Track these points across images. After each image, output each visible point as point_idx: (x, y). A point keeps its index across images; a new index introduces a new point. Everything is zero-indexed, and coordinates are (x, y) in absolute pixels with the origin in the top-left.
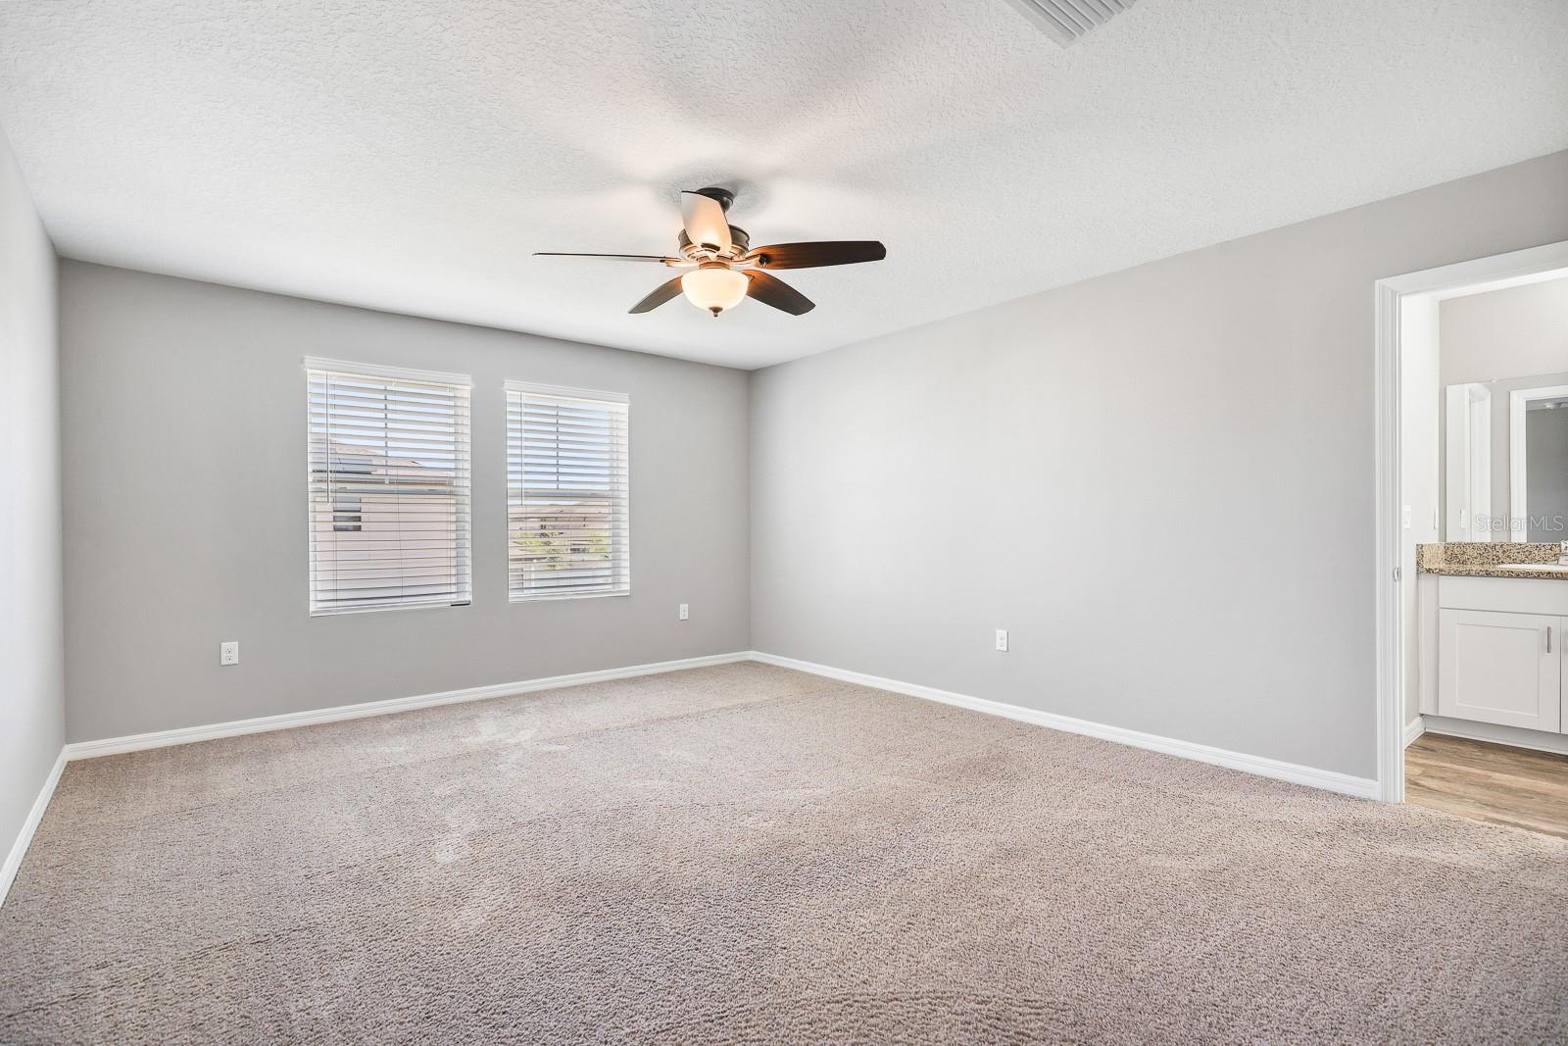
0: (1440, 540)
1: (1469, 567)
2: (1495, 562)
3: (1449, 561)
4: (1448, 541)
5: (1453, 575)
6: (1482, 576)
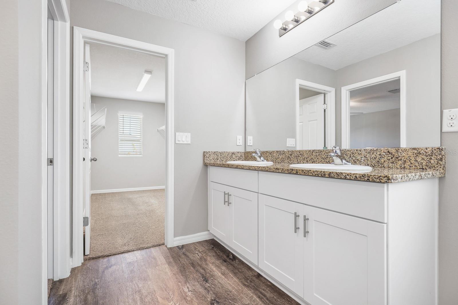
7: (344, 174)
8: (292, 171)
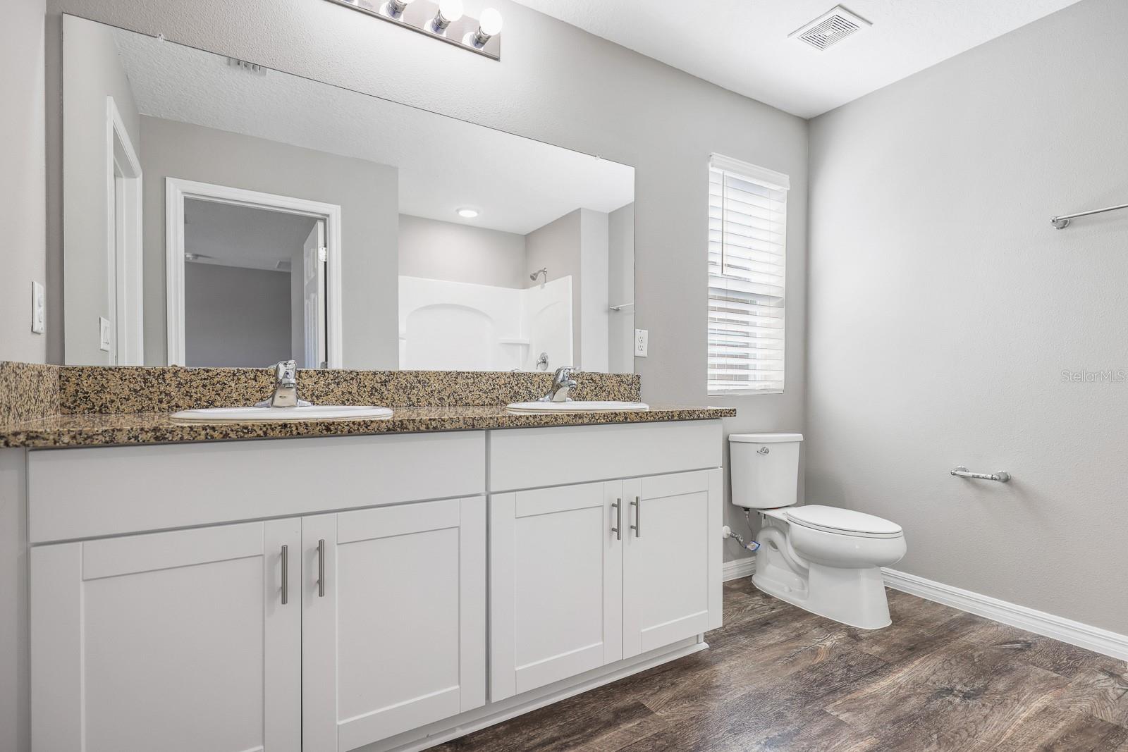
0: (48, 360)
1: (113, 420)
2: (164, 406)
3: (68, 408)
4: (69, 362)
5: (68, 447)
6: (145, 443)
7: (697, 413)
8: (615, 417)
